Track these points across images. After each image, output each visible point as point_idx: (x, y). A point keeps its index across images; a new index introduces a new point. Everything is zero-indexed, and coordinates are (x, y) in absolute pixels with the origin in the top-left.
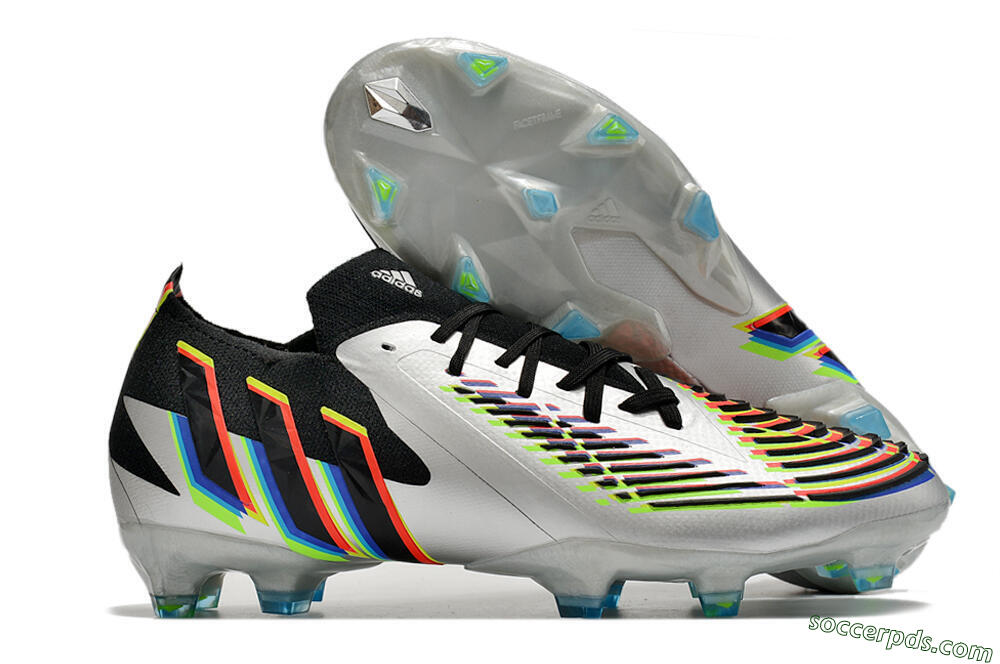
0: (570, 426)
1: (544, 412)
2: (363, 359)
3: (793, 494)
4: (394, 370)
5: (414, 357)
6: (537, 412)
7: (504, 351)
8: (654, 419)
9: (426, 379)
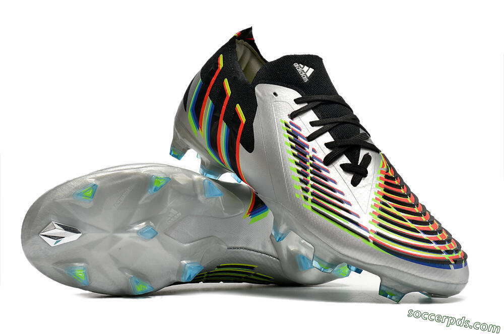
0: (313, 161)
1: (309, 150)
2: (263, 94)
3: (368, 237)
4: (271, 104)
5: (281, 103)
6: (306, 148)
7: (318, 119)
8: (349, 177)
9: (279, 114)
